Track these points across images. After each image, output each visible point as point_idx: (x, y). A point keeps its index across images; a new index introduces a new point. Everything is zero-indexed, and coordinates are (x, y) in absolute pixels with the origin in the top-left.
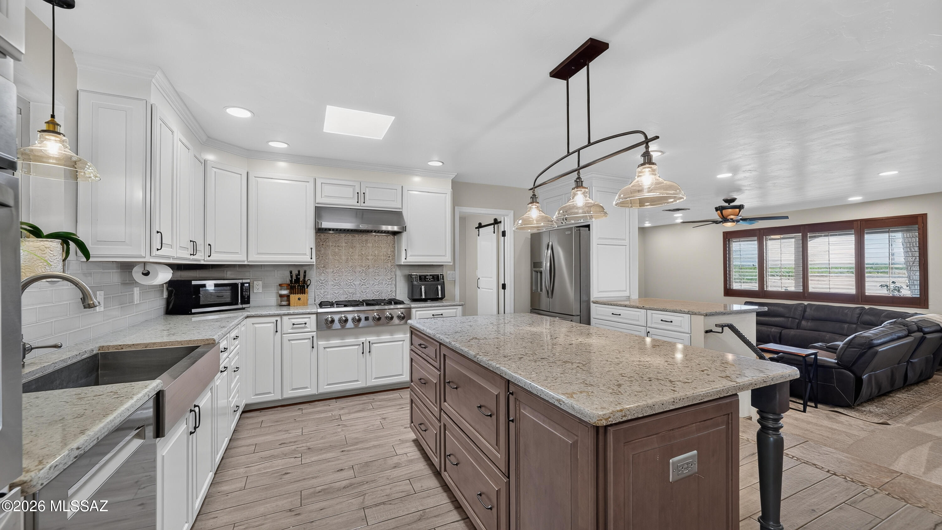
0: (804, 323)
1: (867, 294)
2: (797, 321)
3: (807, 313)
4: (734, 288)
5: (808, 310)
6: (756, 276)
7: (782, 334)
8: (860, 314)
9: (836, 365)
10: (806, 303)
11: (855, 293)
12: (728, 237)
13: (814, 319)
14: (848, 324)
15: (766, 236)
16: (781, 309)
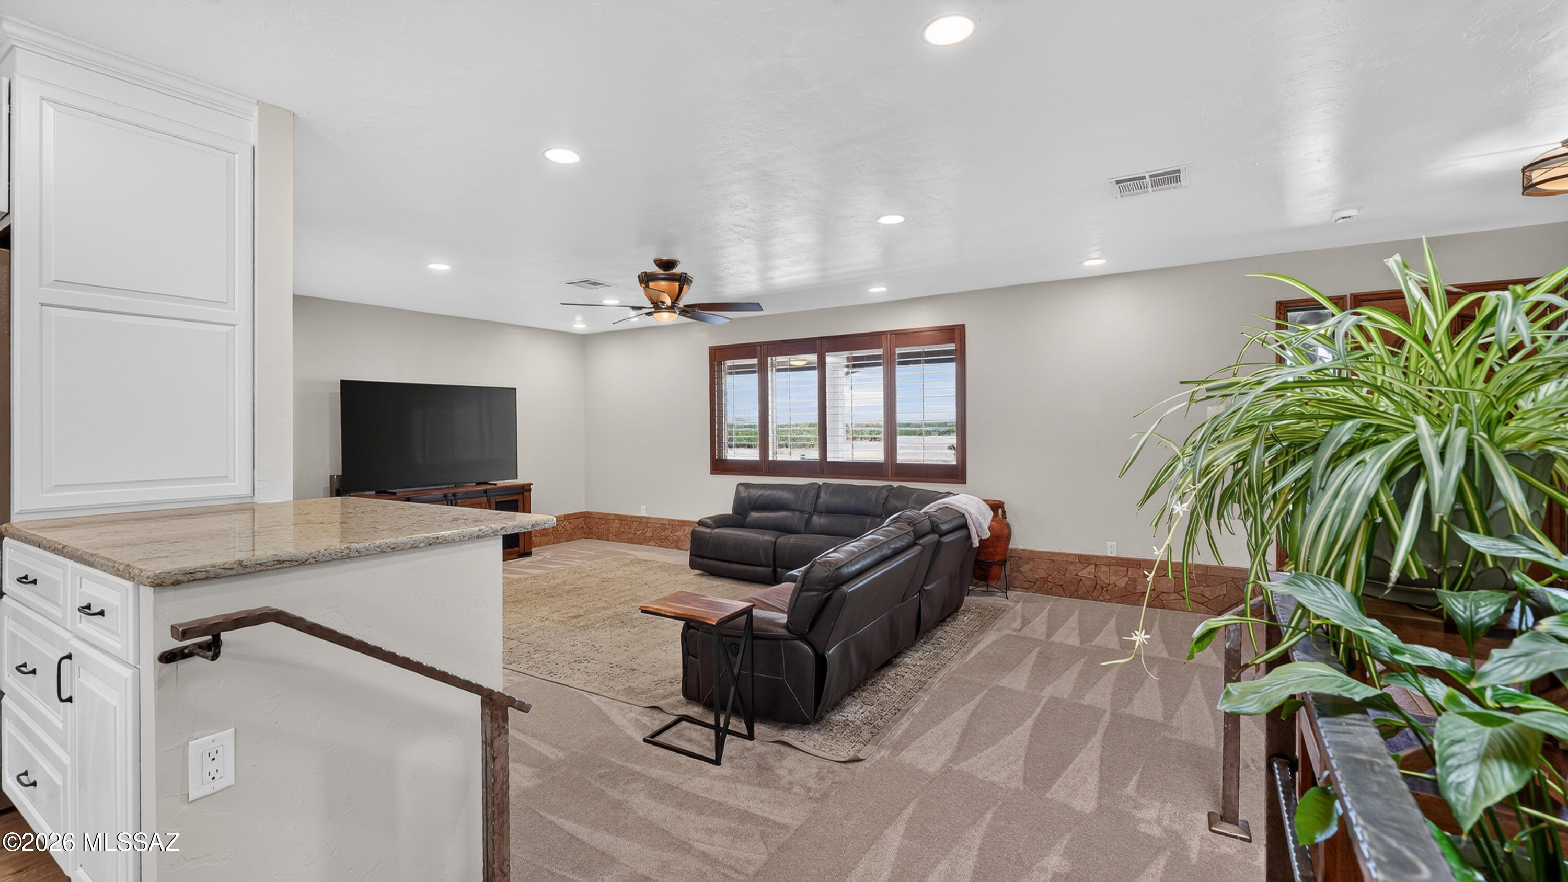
0: (816, 519)
1: (898, 462)
2: (807, 516)
3: (820, 501)
4: (729, 458)
5: (822, 494)
6: (756, 434)
7: (777, 543)
8: (887, 498)
9: (784, 632)
10: (820, 481)
11: (883, 460)
12: (718, 355)
13: (831, 512)
14: (870, 518)
15: (772, 356)
16: (786, 495)
